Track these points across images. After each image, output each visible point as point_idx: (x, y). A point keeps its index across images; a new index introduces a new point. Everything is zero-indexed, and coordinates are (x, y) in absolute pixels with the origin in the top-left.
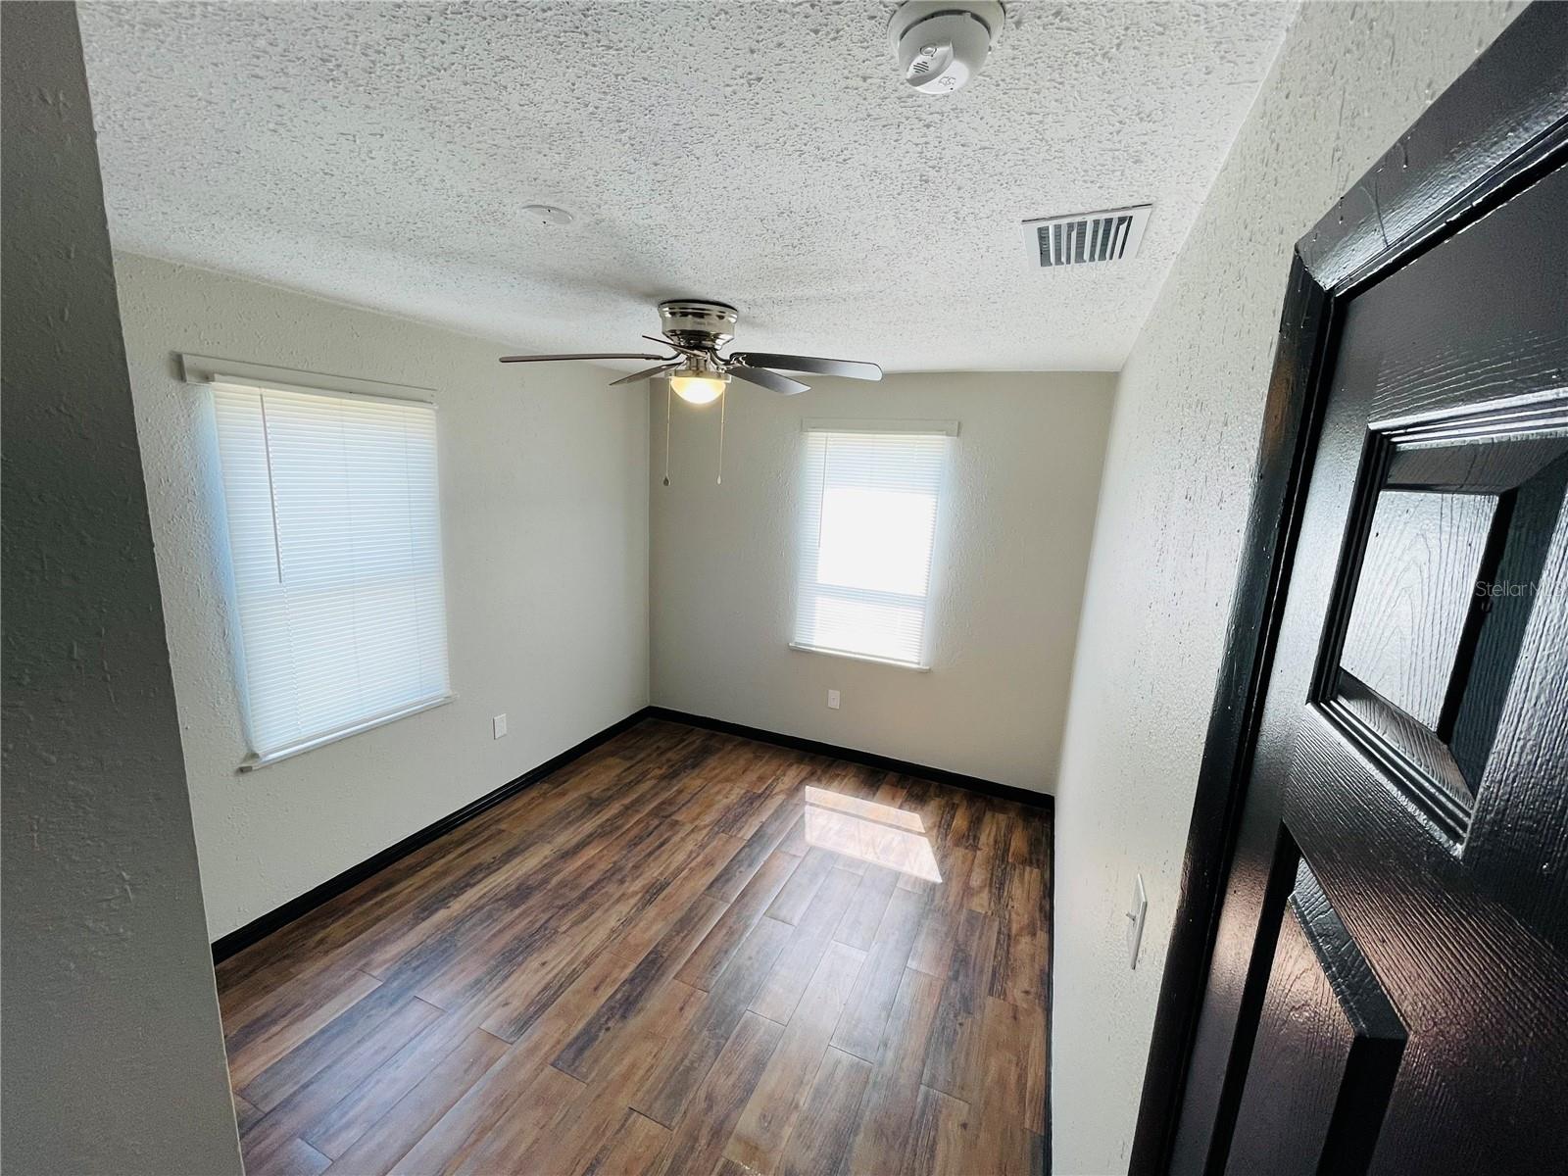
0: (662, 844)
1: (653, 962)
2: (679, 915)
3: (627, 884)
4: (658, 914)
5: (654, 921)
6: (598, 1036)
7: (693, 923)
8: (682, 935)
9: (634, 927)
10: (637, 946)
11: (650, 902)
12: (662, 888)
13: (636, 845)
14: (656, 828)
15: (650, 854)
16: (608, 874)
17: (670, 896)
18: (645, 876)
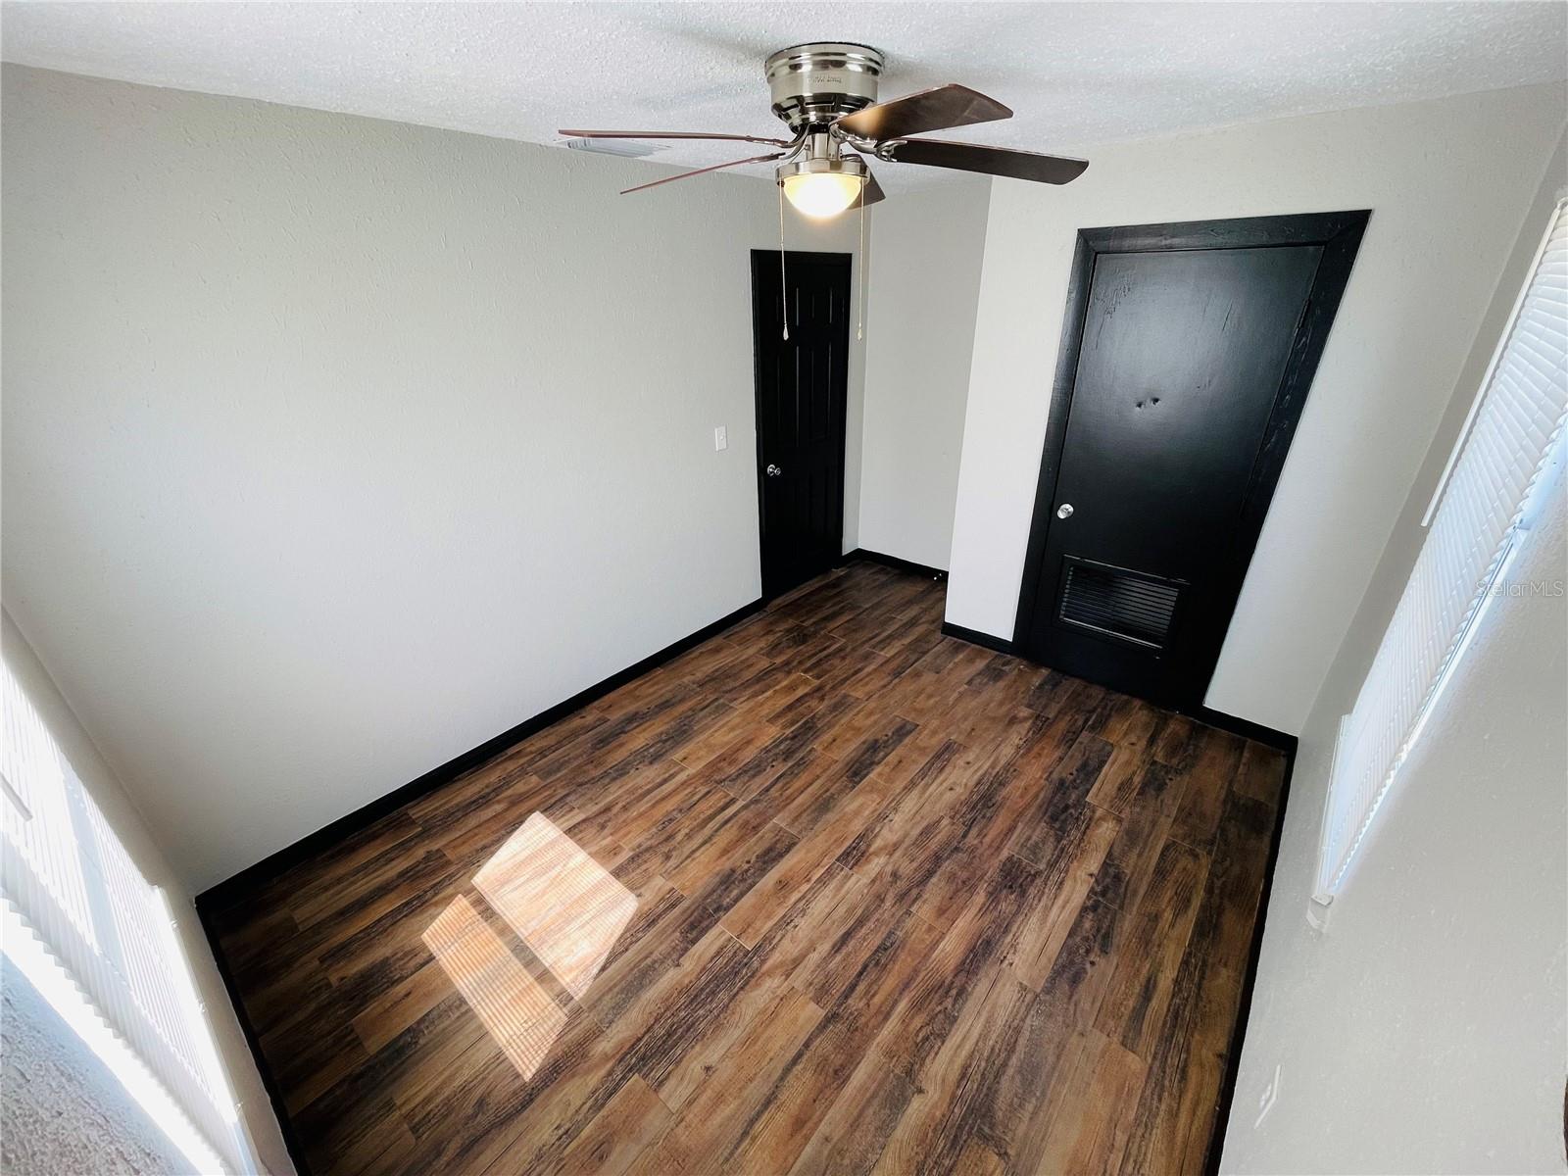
0: (847, 936)
1: (855, 774)
2: (831, 816)
3: (889, 869)
4: (850, 821)
5: (857, 813)
6: (893, 733)
7: (818, 804)
8: (828, 794)
9: (876, 810)
10: (871, 791)
11: (861, 837)
12: (847, 854)
13: (882, 948)
14: (852, 988)
15: (861, 922)
16: (914, 892)
17: (839, 841)
18: (866, 880)
